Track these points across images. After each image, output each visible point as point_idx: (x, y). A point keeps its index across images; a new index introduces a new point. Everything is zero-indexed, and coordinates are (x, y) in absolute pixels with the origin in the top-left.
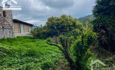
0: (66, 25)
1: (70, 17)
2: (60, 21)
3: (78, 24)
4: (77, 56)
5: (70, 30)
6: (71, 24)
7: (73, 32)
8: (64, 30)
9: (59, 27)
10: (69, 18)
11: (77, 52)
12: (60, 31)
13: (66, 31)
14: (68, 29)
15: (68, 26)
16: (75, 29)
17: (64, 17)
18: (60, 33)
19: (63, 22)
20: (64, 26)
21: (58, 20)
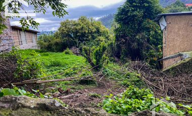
0: (87, 32)
1: (92, 20)
2: (79, 27)
3: (103, 30)
4: (96, 59)
5: (93, 38)
6: (94, 31)
7: (97, 41)
8: (85, 39)
9: (78, 34)
10: (90, 21)
11: (96, 56)
12: (79, 40)
13: (88, 40)
14: (90, 37)
15: (91, 33)
16: (99, 37)
17: (83, 19)
18: (79, 43)
19: (83, 27)
20: (85, 33)
21: (75, 25)
